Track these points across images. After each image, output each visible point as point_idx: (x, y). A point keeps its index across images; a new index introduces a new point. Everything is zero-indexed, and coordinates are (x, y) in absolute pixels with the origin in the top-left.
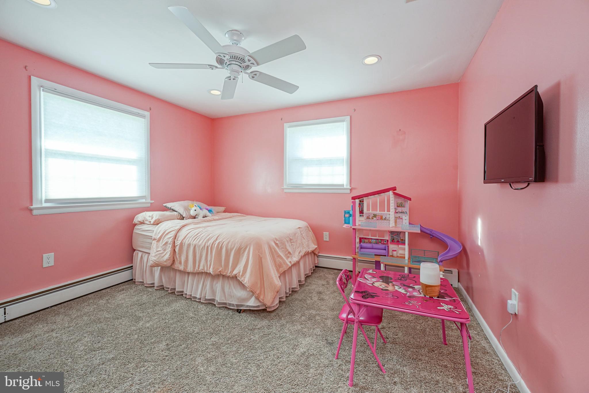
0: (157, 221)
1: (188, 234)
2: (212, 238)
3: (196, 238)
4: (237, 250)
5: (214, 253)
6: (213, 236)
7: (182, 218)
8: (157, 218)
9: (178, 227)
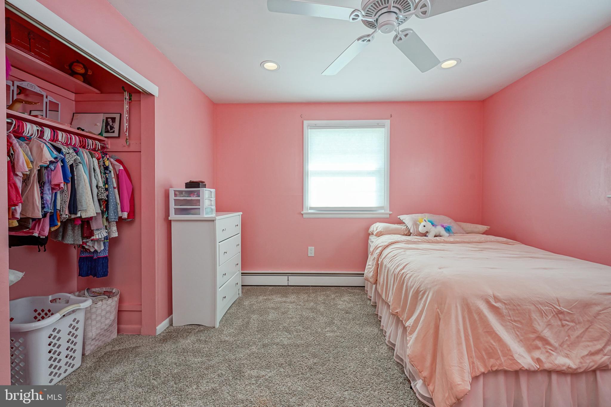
0: (379, 233)
1: (389, 253)
2: (401, 264)
3: (390, 261)
4: (415, 291)
5: (395, 287)
6: (404, 262)
7: (409, 234)
8: (380, 230)
9: (386, 244)
